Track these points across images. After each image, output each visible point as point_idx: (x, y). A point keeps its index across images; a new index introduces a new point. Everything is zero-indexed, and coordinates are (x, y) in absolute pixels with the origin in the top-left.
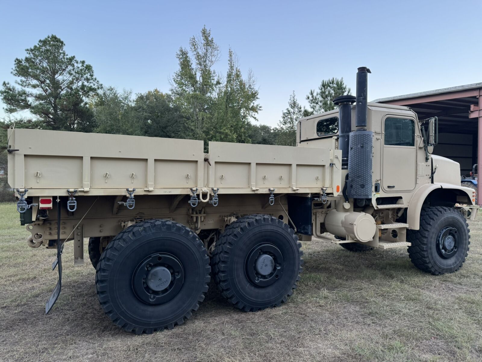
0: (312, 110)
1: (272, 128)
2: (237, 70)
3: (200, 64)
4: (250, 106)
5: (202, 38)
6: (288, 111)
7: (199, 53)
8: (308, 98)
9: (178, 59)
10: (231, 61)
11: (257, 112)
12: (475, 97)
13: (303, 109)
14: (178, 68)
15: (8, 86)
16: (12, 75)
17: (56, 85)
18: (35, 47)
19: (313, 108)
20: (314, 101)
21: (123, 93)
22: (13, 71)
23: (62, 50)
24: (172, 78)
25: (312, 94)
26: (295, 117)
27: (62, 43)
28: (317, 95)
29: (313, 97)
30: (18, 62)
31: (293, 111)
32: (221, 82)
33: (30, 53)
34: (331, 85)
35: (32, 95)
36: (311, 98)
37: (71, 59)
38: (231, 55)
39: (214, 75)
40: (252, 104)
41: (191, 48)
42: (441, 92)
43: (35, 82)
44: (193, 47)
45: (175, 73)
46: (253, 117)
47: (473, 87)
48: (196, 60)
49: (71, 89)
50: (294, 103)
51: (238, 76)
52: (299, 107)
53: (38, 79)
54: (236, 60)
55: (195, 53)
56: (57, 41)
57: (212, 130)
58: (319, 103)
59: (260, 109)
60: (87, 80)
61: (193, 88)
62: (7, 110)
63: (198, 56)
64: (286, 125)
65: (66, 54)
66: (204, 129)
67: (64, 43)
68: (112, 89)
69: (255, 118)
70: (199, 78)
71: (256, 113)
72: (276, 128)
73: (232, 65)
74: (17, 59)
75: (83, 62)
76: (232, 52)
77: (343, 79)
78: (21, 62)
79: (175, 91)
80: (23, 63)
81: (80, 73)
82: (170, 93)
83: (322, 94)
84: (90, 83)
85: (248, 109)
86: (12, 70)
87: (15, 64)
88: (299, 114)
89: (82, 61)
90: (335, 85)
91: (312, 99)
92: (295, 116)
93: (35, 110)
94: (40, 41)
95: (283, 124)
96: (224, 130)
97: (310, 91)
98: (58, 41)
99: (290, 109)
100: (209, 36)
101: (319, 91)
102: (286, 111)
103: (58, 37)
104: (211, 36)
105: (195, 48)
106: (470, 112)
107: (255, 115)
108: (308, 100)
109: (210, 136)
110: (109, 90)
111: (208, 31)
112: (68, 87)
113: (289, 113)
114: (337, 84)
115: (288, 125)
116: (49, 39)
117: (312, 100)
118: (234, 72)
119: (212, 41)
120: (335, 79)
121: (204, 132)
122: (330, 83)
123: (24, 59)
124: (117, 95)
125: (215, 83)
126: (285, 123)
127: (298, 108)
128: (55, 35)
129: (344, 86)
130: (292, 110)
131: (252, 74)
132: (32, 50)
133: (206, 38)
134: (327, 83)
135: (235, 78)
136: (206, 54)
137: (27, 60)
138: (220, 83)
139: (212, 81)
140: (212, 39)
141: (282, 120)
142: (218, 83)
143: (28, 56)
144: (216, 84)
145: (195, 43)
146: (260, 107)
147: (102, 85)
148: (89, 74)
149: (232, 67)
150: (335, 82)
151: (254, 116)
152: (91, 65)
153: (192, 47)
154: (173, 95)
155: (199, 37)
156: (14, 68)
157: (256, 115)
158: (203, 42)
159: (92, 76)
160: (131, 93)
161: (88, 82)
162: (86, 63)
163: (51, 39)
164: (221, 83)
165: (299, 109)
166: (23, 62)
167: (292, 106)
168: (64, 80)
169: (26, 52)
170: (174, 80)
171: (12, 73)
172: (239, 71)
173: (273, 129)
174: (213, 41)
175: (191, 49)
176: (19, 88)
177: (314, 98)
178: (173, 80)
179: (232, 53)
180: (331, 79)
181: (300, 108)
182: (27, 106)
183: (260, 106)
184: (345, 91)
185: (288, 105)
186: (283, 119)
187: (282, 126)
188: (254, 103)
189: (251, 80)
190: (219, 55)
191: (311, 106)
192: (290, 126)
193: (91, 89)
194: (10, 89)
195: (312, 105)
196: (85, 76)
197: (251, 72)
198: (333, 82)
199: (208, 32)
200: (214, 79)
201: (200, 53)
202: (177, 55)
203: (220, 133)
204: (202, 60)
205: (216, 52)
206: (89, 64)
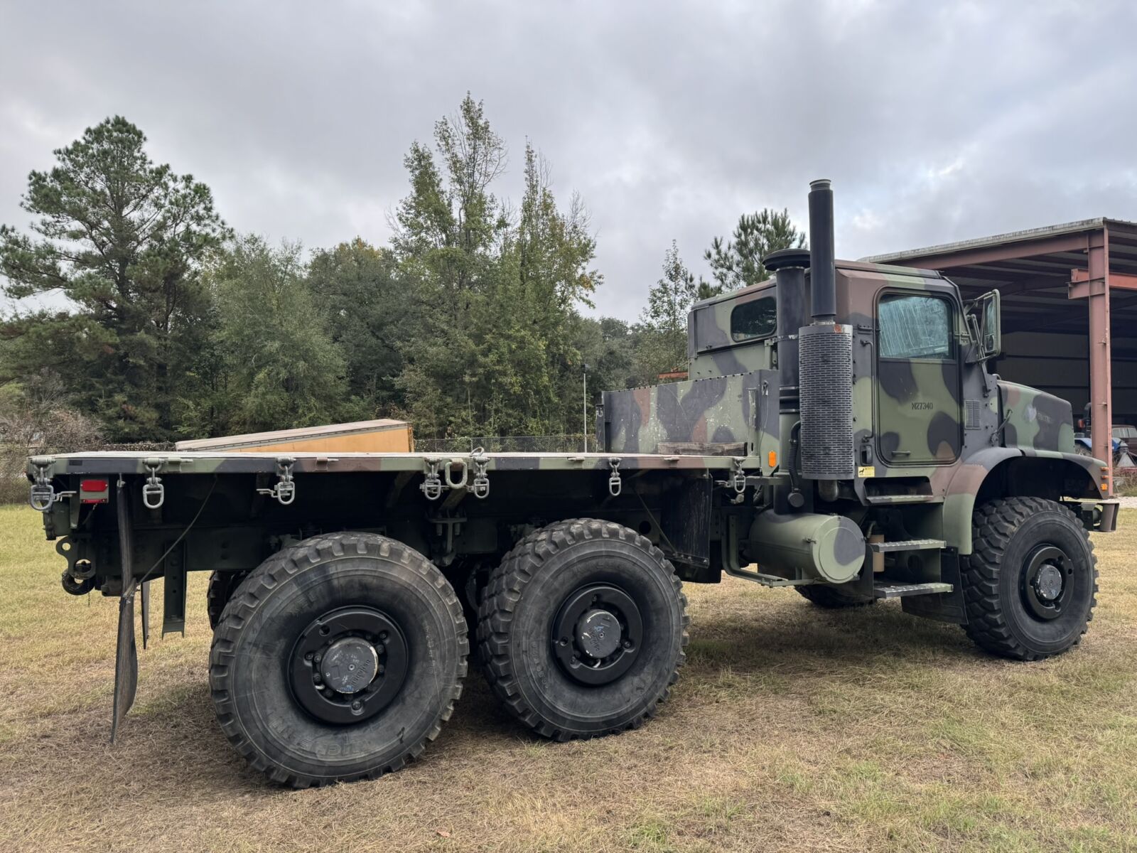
0: (718, 283)
1: (629, 326)
2: (545, 194)
3: (460, 181)
4: (577, 276)
5: (463, 121)
6: (664, 286)
7: (456, 156)
8: (709, 256)
9: (409, 169)
10: (530, 173)
11: (591, 287)
12: (1080, 252)
13: (697, 283)
14: (409, 191)
15: (13, 234)
16: (22, 210)
17: (124, 232)
18: (76, 144)
19: (722, 278)
20: (722, 262)
21: (282, 248)
22: (25, 201)
23: (139, 152)
24: (395, 212)
25: (717, 246)
26: (678, 299)
27: (140, 134)
28: (729, 248)
29: (719, 253)
30: (37, 179)
31: (674, 287)
32: (507, 222)
33: (64, 160)
34: (761, 226)
35: (67, 255)
36: (715, 256)
37: (162, 171)
38: (530, 160)
39: (493, 206)
40: (580, 271)
41: (439, 145)
42: (1005, 240)
43: (76, 225)
44: (444, 143)
45: (401, 201)
46: (584, 300)
47: (1075, 228)
48: (449, 171)
49: (161, 240)
50: (677, 268)
51: (547, 206)
52: (689, 276)
53: (83, 219)
54: (543, 171)
55: (448, 156)
56: (128, 131)
57: (491, 331)
58: (735, 267)
59: (601, 280)
60: (199, 219)
61: (444, 236)
62: (9, 290)
63: (454, 163)
64: (659, 319)
65: (149, 159)
66: (473, 329)
67: (145, 134)
68: (256, 240)
69: (589, 303)
70: (457, 213)
71: (590, 292)
72: (638, 325)
73: (534, 183)
74: (34, 174)
75: (188, 179)
76: (533, 151)
77: (788, 213)
78: (44, 180)
79: (401, 242)
80: (49, 183)
81: (182, 204)
82: (391, 247)
83: (741, 246)
84: (205, 225)
85: (570, 281)
86: (22, 199)
87: (30, 185)
88: (688, 293)
89: (185, 174)
90: (769, 227)
91: (717, 257)
92: (680, 298)
93: (76, 290)
94: (88, 131)
95: (652, 317)
96: (518, 331)
97: (714, 241)
98: (131, 129)
99: (667, 281)
100: (480, 116)
101: (734, 241)
102: (658, 286)
103: (130, 121)
104: (484, 116)
105: (447, 144)
106: (1070, 285)
107: (587, 295)
108: (709, 261)
109: (486, 345)
110: (248, 242)
111: (477, 105)
112: (153, 236)
113: (665, 290)
114: (775, 223)
115: (665, 318)
116: (109, 126)
117: (717, 261)
118: (539, 199)
119: (486, 129)
120: (769, 213)
121: (470, 336)
122: (759, 222)
123: (50, 171)
124: (267, 254)
125: (495, 223)
126: (656, 314)
127: (686, 280)
128: (123, 118)
129: (791, 228)
130: (671, 284)
131: (580, 202)
132: (68, 152)
133: (473, 123)
134: (750, 222)
135: (540, 212)
136: (472, 159)
137: (57, 174)
138: (506, 225)
139: (488, 219)
140: (486, 123)
141: (649, 306)
142: (502, 223)
143: (59, 165)
144: (499, 227)
145: (447, 134)
146: (600, 277)
147: (232, 230)
148: (202, 205)
149: (533, 188)
150: (770, 219)
151: (585, 297)
152: (208, 185)
153: (441, 143)
154: (398, 252)
155: (457, 121)
156: (27, 195)
157: (592, 296)
158: (466, 130)
159: (208, 209)
160: (299, 248)
161: (199, 225)
162: (196, 181)
163: (112, 125)
164: (509, 225)
165: (689, 281)
166: (48, 180)
167: (671, 274)
168: (143, 220)
169: (55, 157)
170: (400, 219)
171: (22, 204)
172: (549, 196)
173: (632, 328)
174: (489, 129)
175: (438, 148)
176: (37, 240)
177: (723, 256)
178: (396, 219)
179: (534, 154)
180: (760, 211)
181: (691, 280)
182: (56, 281)
183: (598, 274)
184: (794, 240)
185: (663, 273)
186: (651, 305)
187: (649, 319)
188: (584, 269)
189: (578, 215)
190: (504, 161)
191: (714, 274)
192: (668, 319)
193: (207, 240)
194: (16, 242)
195: (717, 272)
196: (193, 211)
197: (578, 199)
198: (765, 220)
199: (477, 108)
200: (492, 216)
201: (460, 156)
202: (406, 160)
203: (508, 337)
204: (465, 171)
205: (496, 152)
206: (203, 182)
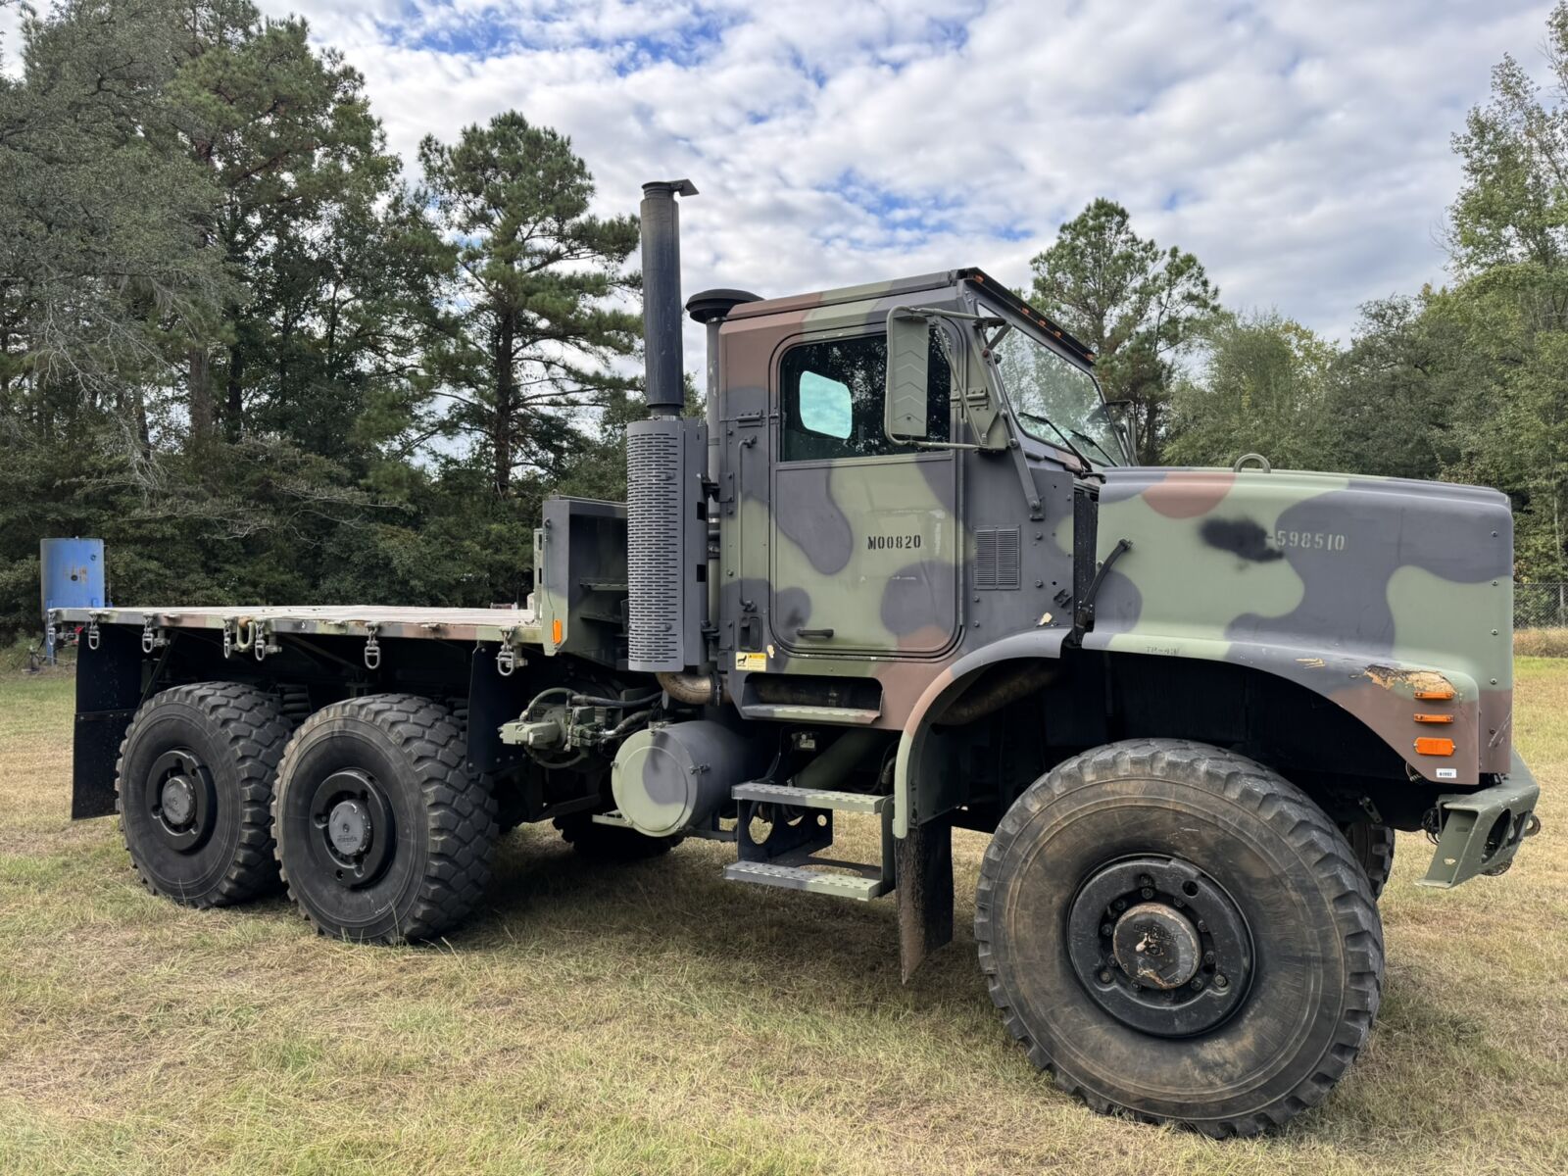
9: (1461, 154)
18: (1051, 246)
23: (1127, 233)
27: (1123, 214)
33: (1038, 269)
45: (1449, 208)
56: (1110, 213)
60: (1190, 298)
65: (1137, 237)
67: (1127, 211)
75: (1174, 252)
89: (1171, 248)
94: (1064, 229)
98: (1113, 210)
103: (1111, 200)
116: (1091, 213)
128: (1104, 199)
132: (1043, 259)
137: (1036, 284)
143: (1035, 274)
152: (1195, 253)
159: (1205, 283)
162: (1181, 254)
169: (1033, 267)
202: (1459, 141)
206: (1190, 251)
